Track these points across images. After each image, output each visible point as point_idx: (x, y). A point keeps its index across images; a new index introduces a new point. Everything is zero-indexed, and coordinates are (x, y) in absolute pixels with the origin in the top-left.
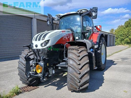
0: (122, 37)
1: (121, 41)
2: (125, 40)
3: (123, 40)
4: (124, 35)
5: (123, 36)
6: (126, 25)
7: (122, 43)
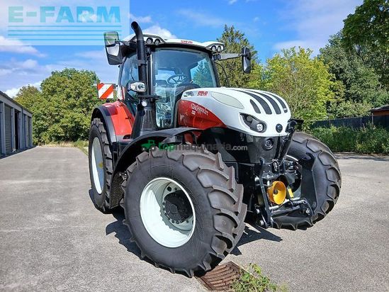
0: (42, 122)
1: (39, 133)
2: (50, 129)
3: (46, 130)
4: (45, 115)
5: (43, 119)
6: (50, 89)
7: (43, 138)
